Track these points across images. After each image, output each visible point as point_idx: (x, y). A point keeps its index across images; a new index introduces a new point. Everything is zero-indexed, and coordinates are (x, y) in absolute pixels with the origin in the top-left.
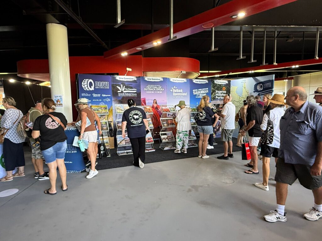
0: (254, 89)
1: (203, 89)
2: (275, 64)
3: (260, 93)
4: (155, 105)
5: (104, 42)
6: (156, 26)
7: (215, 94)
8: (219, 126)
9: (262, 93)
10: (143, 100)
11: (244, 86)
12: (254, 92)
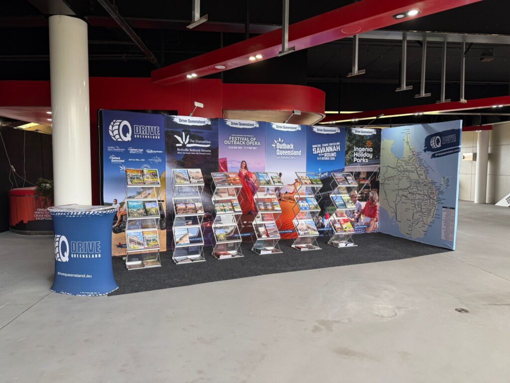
0: (424, 145)
1: (331, 144)
2: (463, 100)
3: (435, 154)
4: (244, 172)
5: (153, 53)
6: (253, 27)
7: (353, 153)
8: (359, 213)
9: (439, 153)
10: (222, 161)
11: (406, 139)
12: (425, 151)
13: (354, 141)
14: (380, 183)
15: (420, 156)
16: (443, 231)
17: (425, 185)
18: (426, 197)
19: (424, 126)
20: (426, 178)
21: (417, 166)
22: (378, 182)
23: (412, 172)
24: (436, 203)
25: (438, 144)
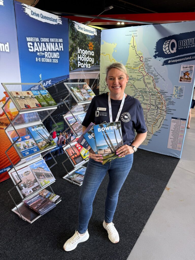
0: (155, 50)
1: (52, 40)
3: (168, 60)
7: (77, 56)
9: (173, 59)
11: (132, 42)
12: (155, 57)
13: (78, 41)
14: (100, 90)
15: (148, 62)
16: (170, 140)
17: (152, 95)
18: (153, 107)
19: (156, 27)
20: (155, 88)
21: (145, 74)
22: (98, 89)
23: (138, 80)
24: (164, 113)
25: (172, 50)
